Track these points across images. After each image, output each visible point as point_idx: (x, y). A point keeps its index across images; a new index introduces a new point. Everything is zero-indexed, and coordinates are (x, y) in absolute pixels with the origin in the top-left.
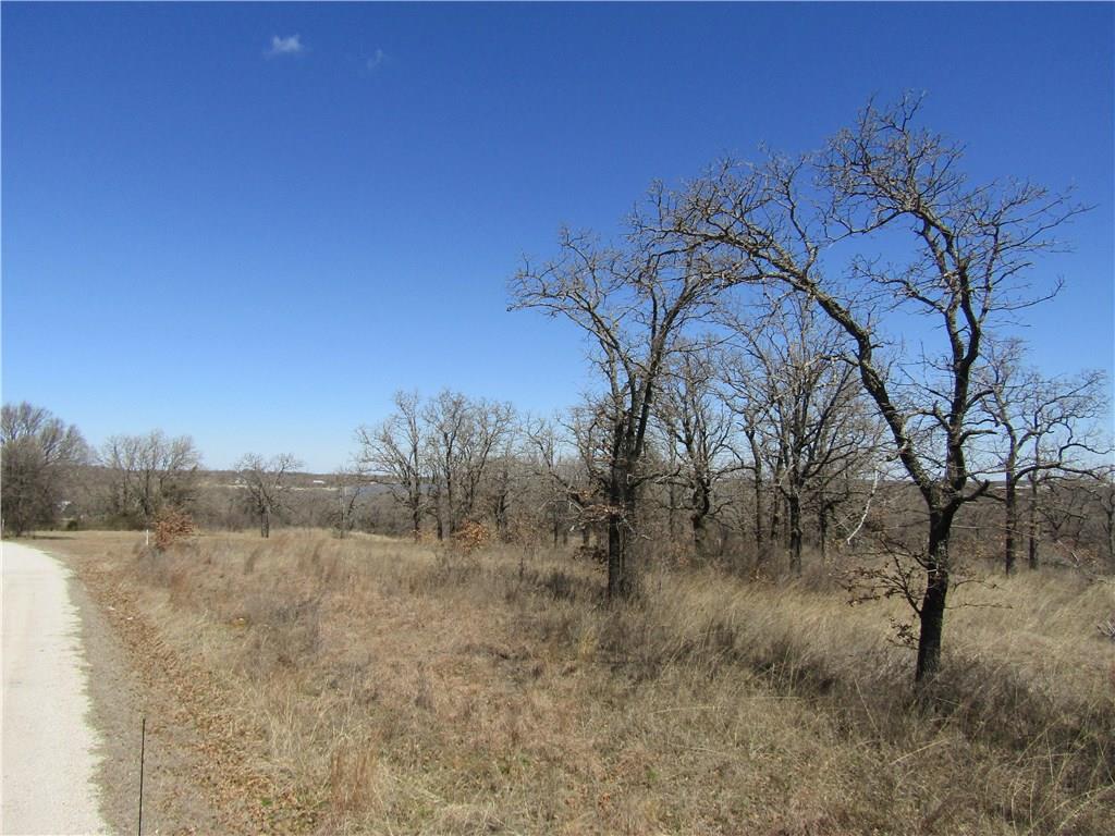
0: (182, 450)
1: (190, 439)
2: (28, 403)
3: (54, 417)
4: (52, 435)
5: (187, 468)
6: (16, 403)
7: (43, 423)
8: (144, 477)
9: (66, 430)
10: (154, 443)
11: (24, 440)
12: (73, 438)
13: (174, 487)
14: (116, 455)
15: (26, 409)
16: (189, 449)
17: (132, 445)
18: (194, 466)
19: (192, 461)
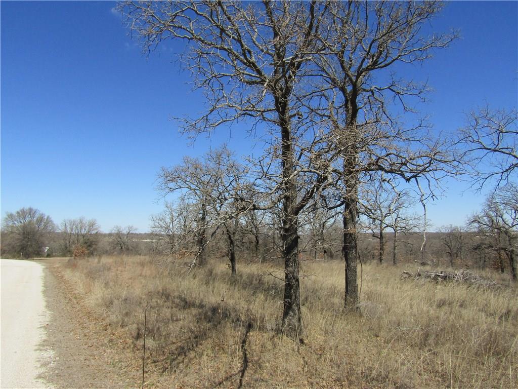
0: (92, 225)
1: (95, 220)
2: (31, 207)
3: (41, 213)
4: (41, 219)
5: (94, 232)
6: (27, 207)
7: (37, 215)
8: (76, 236)
9: (46, 217)
10: (81, 222)
11: (30, 222)
12: (49, 221)
13: (89, 239)
14: (66, 228)
15: (31, 210)
16: (95, 224)
17: (72, 223)
18: (96, 231)
19: (96, 229)
